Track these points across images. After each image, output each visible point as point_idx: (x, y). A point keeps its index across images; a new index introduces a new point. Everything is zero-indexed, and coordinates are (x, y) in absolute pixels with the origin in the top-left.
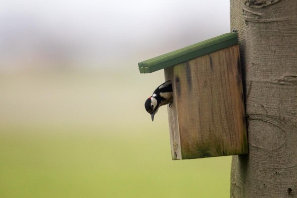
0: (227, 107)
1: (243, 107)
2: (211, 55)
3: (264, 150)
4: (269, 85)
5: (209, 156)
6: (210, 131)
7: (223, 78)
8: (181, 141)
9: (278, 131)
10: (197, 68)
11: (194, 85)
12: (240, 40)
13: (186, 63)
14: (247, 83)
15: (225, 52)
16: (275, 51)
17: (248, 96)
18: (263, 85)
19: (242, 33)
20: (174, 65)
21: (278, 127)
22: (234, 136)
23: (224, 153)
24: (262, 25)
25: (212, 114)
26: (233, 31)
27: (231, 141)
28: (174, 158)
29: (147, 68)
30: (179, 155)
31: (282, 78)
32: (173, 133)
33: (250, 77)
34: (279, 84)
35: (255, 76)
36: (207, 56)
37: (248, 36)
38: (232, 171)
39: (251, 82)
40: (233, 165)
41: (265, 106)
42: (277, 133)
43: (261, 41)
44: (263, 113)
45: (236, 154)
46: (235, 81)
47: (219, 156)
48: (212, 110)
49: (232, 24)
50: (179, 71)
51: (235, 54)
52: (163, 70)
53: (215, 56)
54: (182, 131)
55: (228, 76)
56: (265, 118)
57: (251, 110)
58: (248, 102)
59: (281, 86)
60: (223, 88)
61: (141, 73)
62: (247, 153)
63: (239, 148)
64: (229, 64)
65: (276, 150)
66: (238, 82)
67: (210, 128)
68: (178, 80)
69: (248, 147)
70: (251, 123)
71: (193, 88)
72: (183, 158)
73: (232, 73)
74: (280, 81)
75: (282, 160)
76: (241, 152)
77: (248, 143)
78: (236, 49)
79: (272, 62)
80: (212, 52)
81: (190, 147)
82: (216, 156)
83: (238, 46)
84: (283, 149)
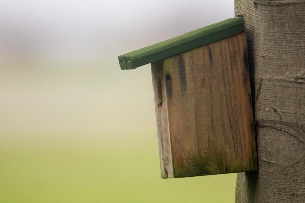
0: (230, 112)
1: (251, 111)
2: (211, 46)
3: (277, 166)
4: (284, 84)
5: (208, 173)
6: (209, 142)
7: (225, 74)
8: (173, 155)
9: (295, 142)
10: (193, 62)
11: (190, 84)
12: (247, 27)
13: (178, 57)
14: (256, 81)
15: (228, 43)
16: (291, 41)
17: (257, 98)
18: (277, 84)
19: (249, 18)
20: (164, 59)
21: (295, 137)
22: (239, 149)
23: (227, 169)
24: (275, 8)
25: (212, 120)
26: (239, 16)
27: (236, 154)
28: (163, 176)
29: (129, 62)
30: (171, 172)
31: (299, 74)
32: (162, 144)
33: (260, 74)
34: (297, 83)
35: (266, 73)
36: (205, 47)
37: (257, 21)
38: (236, 192)
39: (261, 80)
40: (238, 185)
41: (279, 110)
42: (294, 144)
43: (273, 28)
44: (277, 119)
45: (242, 171)
46: (241, 78)
47: (220, 173)
48: (212, 116)
49: (236, 7)
50: (170, 66)
51: (241, 45)
52: (150, 65)
53: (216, 48)
54: (174, 142)
55: (232, 72)
56: (278, 126)
57: (261, 115)
58: (258, 105)
59: (298, 86)
60: (225, 87)
61: (122, 68)
62: (256, 169)
63: (246, 163)
64: (233, 58)
65: (292, 166)
66: (245, 80)
67: (209, 139)
68: (168, 78)
69: (258, 162)
70: (262, 132)
71: (188, 87)
72: (176, 176)
73: (237, 69)
74: (297, 78)
75: (300, 178)
76: (248, 169)
77: (258, 157)
78: (242, 39)
79: (286, 55)
80: (212, 43)
81: (185, 162)
82: (218, 174)
83: (244, 34)
84: (301, 164)
